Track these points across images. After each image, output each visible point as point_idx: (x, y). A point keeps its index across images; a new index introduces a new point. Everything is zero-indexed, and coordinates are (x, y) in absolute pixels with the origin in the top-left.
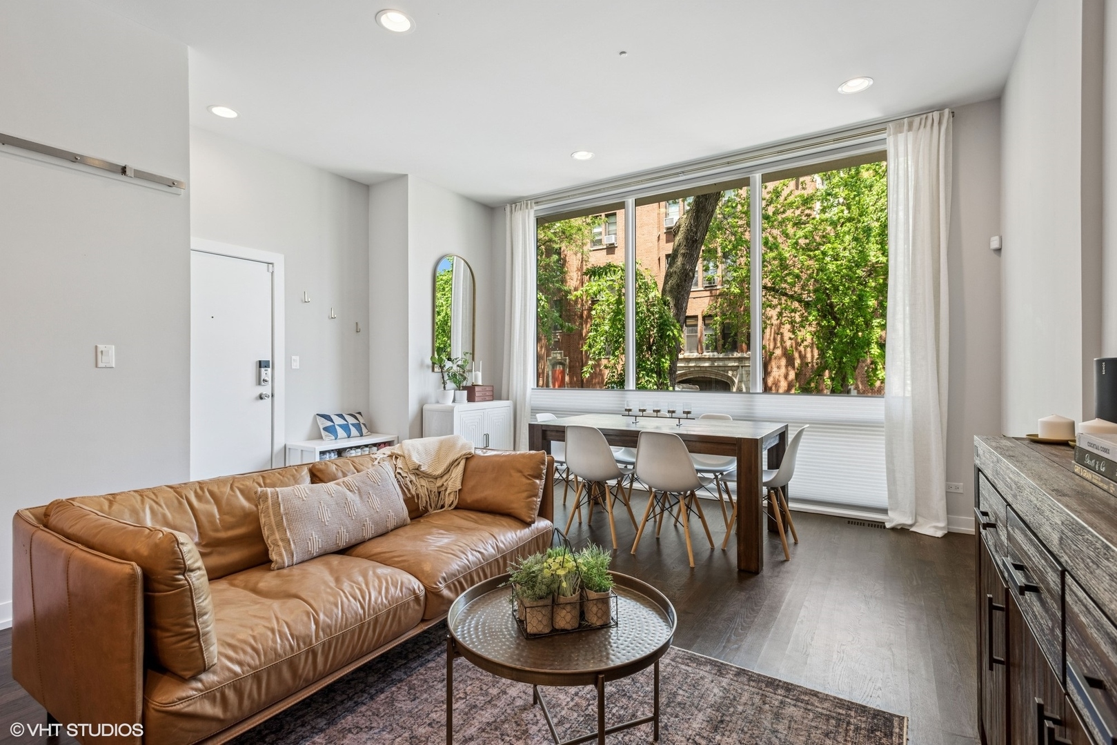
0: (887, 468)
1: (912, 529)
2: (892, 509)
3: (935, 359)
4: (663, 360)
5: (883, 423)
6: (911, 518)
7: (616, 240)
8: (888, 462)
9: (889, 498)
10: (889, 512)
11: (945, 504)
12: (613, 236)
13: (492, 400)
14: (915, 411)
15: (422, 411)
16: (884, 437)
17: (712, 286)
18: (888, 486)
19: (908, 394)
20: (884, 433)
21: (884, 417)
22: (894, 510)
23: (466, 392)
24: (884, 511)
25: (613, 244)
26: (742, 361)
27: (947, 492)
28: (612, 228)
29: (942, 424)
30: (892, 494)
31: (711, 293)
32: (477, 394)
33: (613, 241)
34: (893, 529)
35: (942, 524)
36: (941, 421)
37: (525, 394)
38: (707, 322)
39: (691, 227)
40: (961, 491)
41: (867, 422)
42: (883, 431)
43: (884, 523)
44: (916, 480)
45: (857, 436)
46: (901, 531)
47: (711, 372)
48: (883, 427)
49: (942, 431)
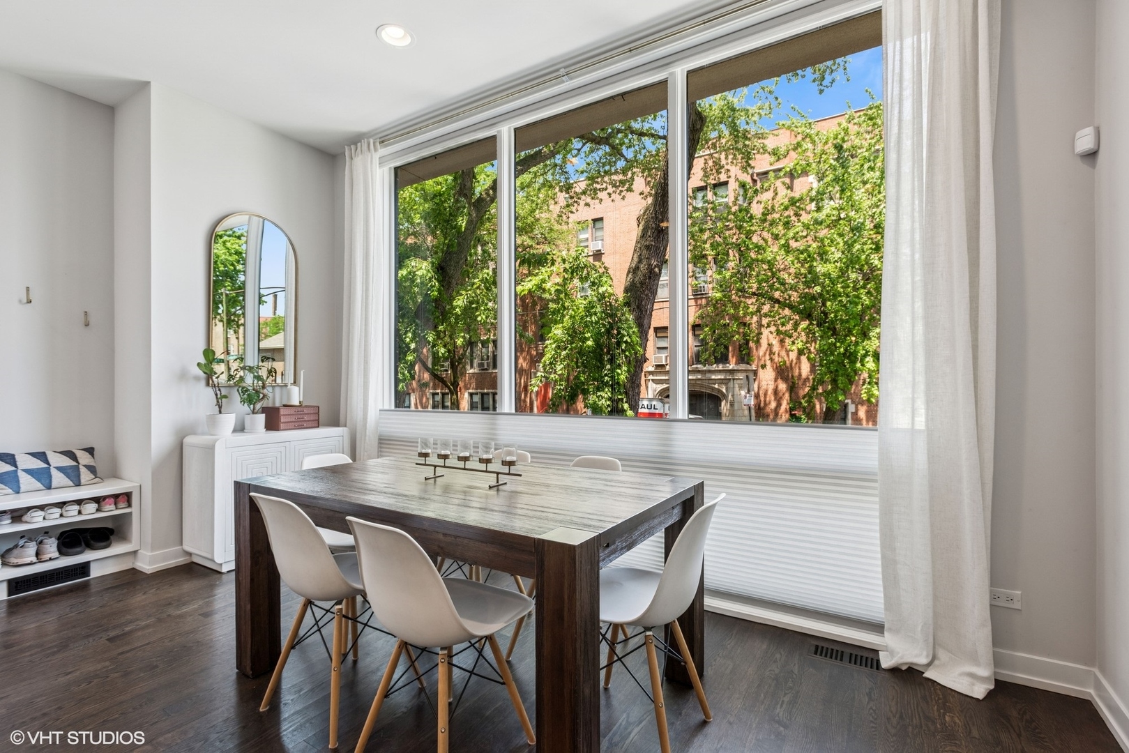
0: (884, 557)
1: (927, 675)
2: (890, 630)
3: (971, 362)
4: (619, 371)
5: (875, 474)
6: (925, 653)
7: (603, 247)
8: (883, 546)
9: (886, 609)
10: (886, 633)
11: (990, 634)
12: (600, 242)
13: (318, 427)
14: (932, 458)
15: (180, 447)
16: (877, 499)
17: (703, 294)
18: (885, 588)
19: (921, 422)
20: (876, 492)
21: (877, 463)
22: (896, 631)
23: (264, 415)
24: (878, 628)
25: (600, 251)
26: (733, 373)
27: (991, 605)
28: (599, 234)
29: (983, 484)
30: (891, 602)
31: (696, 303)
32: (283, 419)
33: (600, 248)
34: (895, 671)
35: (985, 671)
36: (982, 476)
37: (365, 418)
38: (697, 333)
39: (656, 214)
40: (1017, 605)
41: (848, 472)
42: (874, 488)
43: (877, 652)
44: (934, 583)
45: (832, 495)
46: (909, 675)
47: (701, 386)
48: (875, 481)
49: (983, 496)
